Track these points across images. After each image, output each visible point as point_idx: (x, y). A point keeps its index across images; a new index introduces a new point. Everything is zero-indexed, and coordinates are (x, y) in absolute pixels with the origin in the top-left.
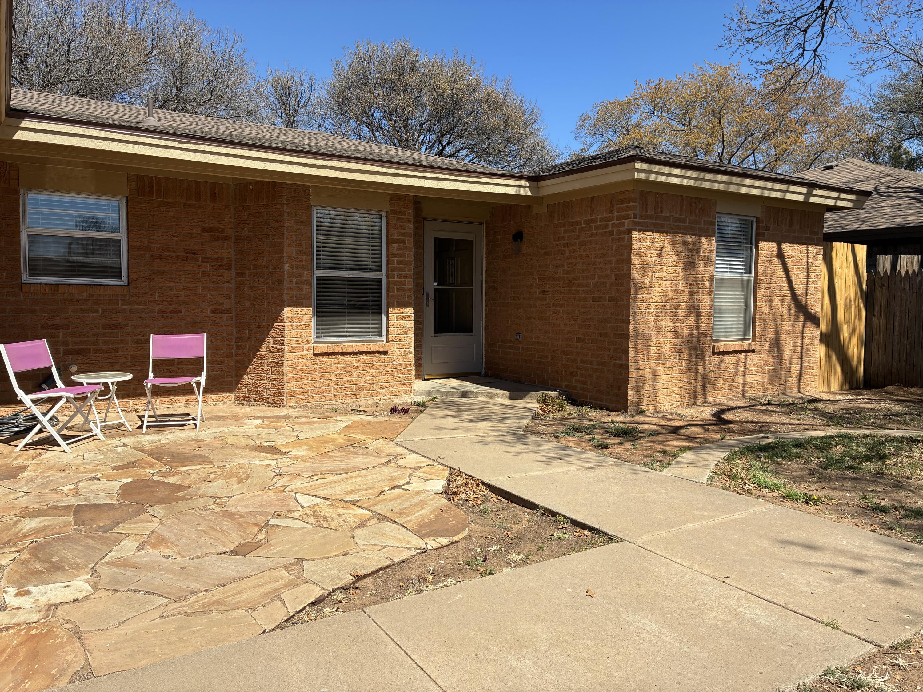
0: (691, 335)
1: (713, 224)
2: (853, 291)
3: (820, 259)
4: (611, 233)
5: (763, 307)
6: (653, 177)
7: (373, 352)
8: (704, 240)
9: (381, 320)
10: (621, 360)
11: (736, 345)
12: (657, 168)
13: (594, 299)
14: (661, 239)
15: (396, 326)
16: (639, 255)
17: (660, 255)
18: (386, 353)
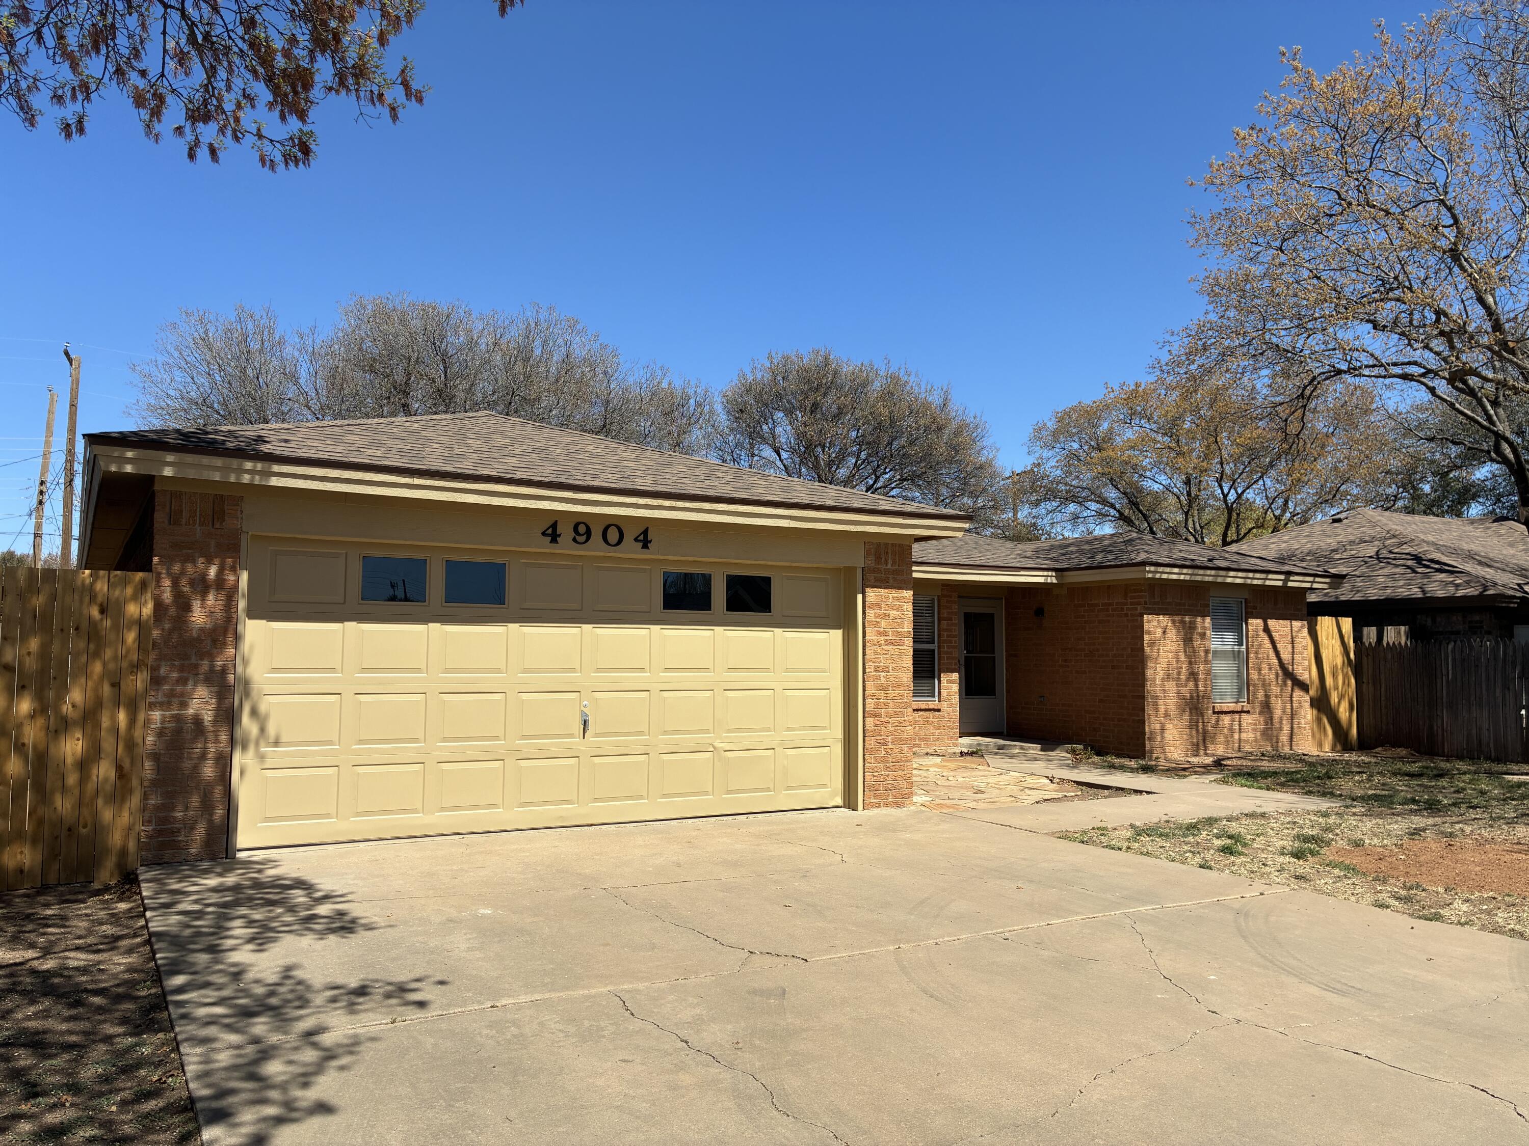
0: (1192, 697)
1: (1208, 606)
2: (1339, 661)
3: (1305, 632)
4: (1126, 615)
5: (1254, 675)
6: (1158, 576)
7: (930, 710)
8: (1199, 619)
9: (934, 683)
10: (1138, 716)
11: (1232, 707)
12: (1161, 569)
13: (1113, 667)
14: (1164, 620)
15: (946, 688)
16: (1149, 633)
17: (1164, 633)
18: (939, 710)
